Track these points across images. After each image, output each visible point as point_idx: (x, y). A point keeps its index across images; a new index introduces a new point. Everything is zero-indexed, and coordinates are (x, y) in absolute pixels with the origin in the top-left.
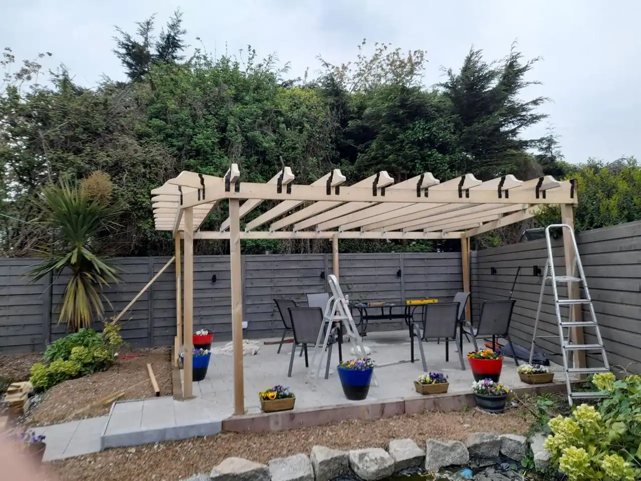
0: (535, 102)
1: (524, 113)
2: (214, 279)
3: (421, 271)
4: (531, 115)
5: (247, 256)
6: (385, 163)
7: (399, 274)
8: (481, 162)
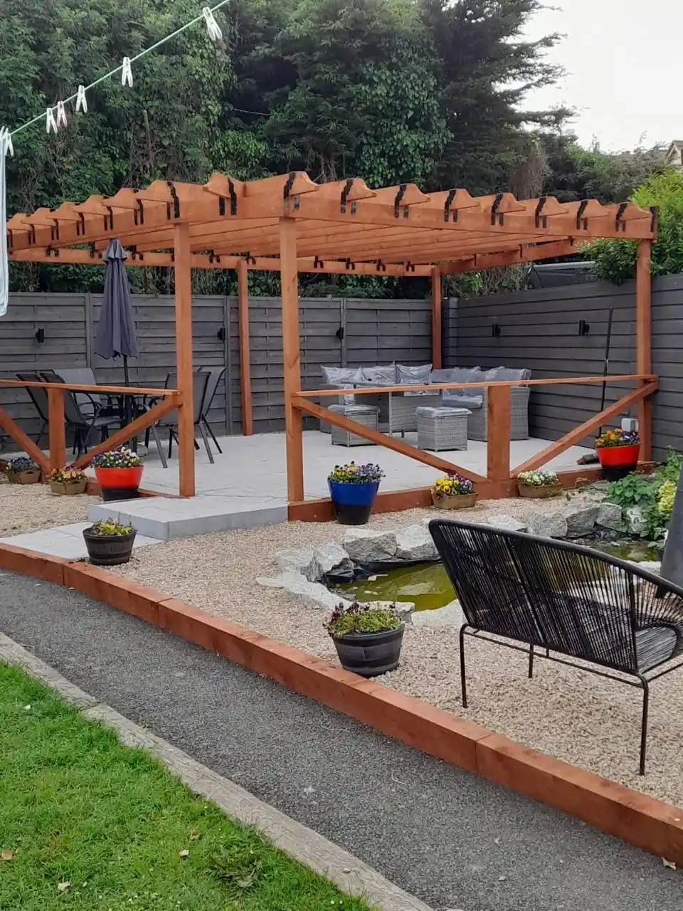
0: (547, 42)
1: (531, 61)
2: (40, 337)
3: (372, 330)
4: (541, 65)
5: (95, 295)
6: (315, 134)
7: (339, 334)
8: (465, 145)
